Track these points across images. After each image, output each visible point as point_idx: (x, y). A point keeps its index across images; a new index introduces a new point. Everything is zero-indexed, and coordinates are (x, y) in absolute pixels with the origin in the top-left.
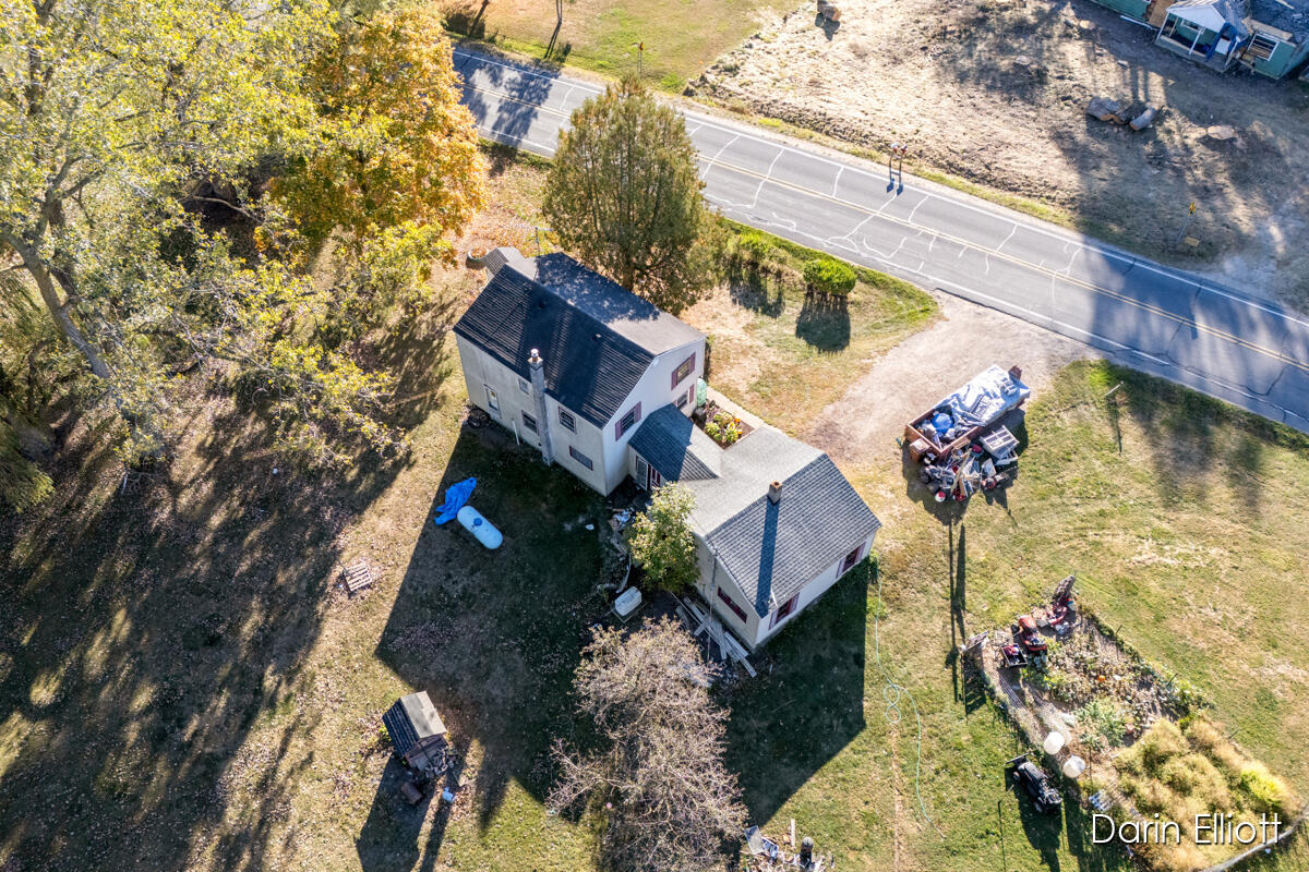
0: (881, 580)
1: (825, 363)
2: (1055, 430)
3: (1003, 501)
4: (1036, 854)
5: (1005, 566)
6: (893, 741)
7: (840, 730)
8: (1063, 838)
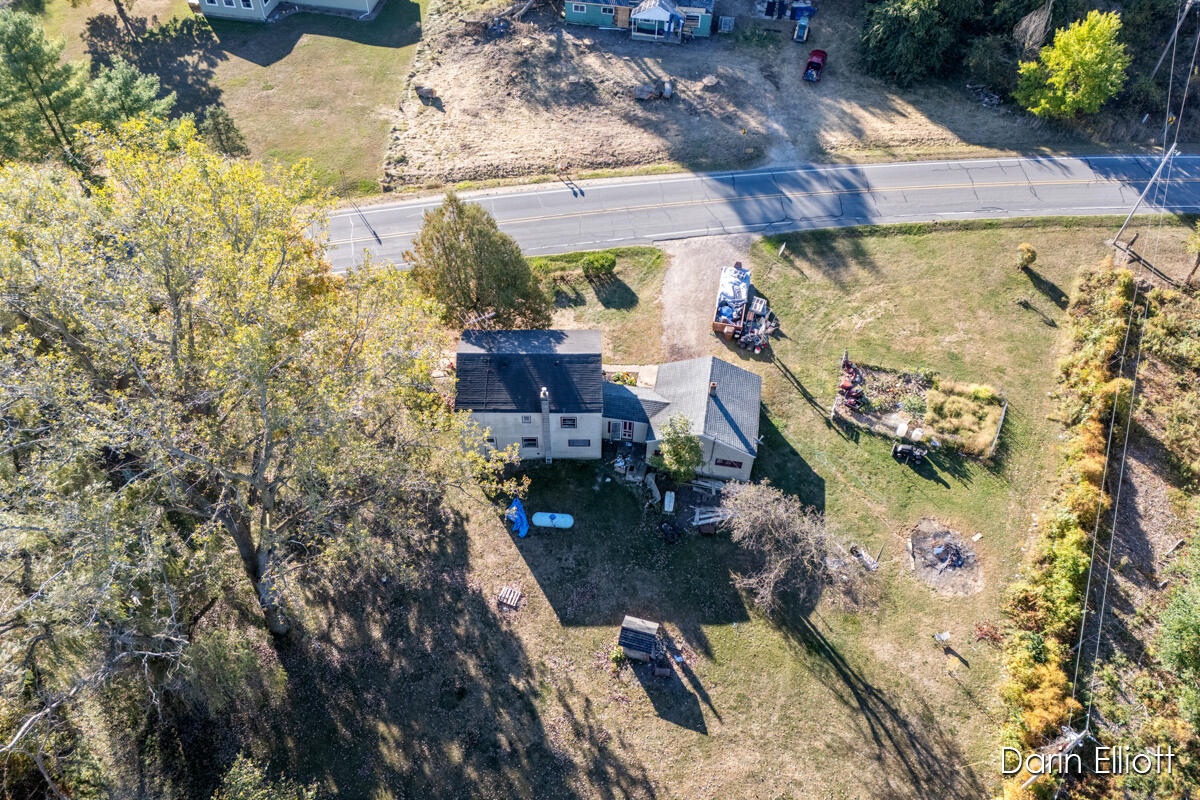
0: (769, 408)
1: (634, 315)
2: (773, 285)
3: (783, 336)
4: (932, 482)
5: (812, 367)
6: (840, 478)
7: (816, 490)
8: (936, 468)
